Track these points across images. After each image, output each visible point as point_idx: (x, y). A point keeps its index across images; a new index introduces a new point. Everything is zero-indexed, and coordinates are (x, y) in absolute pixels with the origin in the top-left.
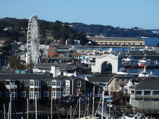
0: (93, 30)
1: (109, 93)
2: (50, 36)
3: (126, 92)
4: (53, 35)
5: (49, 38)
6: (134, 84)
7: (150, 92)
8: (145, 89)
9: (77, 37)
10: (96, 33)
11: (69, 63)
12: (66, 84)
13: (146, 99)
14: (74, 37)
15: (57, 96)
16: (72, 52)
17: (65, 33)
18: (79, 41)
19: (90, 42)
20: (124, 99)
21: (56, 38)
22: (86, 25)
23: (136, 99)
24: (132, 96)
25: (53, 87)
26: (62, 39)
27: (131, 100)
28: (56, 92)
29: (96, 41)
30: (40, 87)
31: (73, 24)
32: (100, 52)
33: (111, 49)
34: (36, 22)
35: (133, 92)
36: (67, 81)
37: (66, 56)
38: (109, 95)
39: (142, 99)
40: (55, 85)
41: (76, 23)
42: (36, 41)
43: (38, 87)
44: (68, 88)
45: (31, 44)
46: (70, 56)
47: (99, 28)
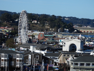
0: (83, 22)
1: (57, 64)
2: (48, 26)
3: (68, 64)
4: (50, 25)
5: (47, 27)
6: (73, 58)
7: (84, 63)
8: (81, 61)
9: (66, 27)
10: (85, 24)
11: (51, 45)
12: (29, 57)
13: (80, 69)
14: (64, 27)
15: (20, 65)
16: (55, 37)
17: (58, 24)
18: (68, 30)
19: (76, 31)
20: (66, 68)
21: (52, 27)
22: (78, 19)
23: (74, 68)
24: (72, 66)
25: (17, 59)
26: (56, 28)
27: (71, 69)
28: (19, 62)
29: (80, 30)
30: (8, 59)
31: (69, 17)
32: (74, 37)
33: (80, 35)
34: (25, 15)
35: (72, 64)
36: (29, 55)
37: (50, 39)
38: (57, 65)
39: (78, 68)
40: (18, 58)
41: (71, 17)
42: (25, 28)
43: (6, 59)
44: (30, 60)
45: (21, 31)
46: (53, 40)
47: (87, 21)
